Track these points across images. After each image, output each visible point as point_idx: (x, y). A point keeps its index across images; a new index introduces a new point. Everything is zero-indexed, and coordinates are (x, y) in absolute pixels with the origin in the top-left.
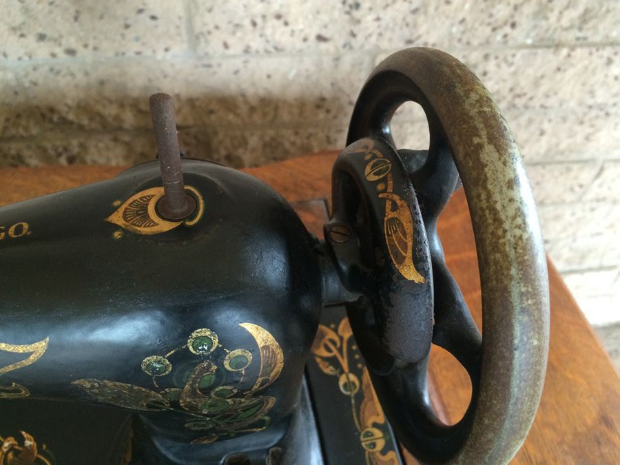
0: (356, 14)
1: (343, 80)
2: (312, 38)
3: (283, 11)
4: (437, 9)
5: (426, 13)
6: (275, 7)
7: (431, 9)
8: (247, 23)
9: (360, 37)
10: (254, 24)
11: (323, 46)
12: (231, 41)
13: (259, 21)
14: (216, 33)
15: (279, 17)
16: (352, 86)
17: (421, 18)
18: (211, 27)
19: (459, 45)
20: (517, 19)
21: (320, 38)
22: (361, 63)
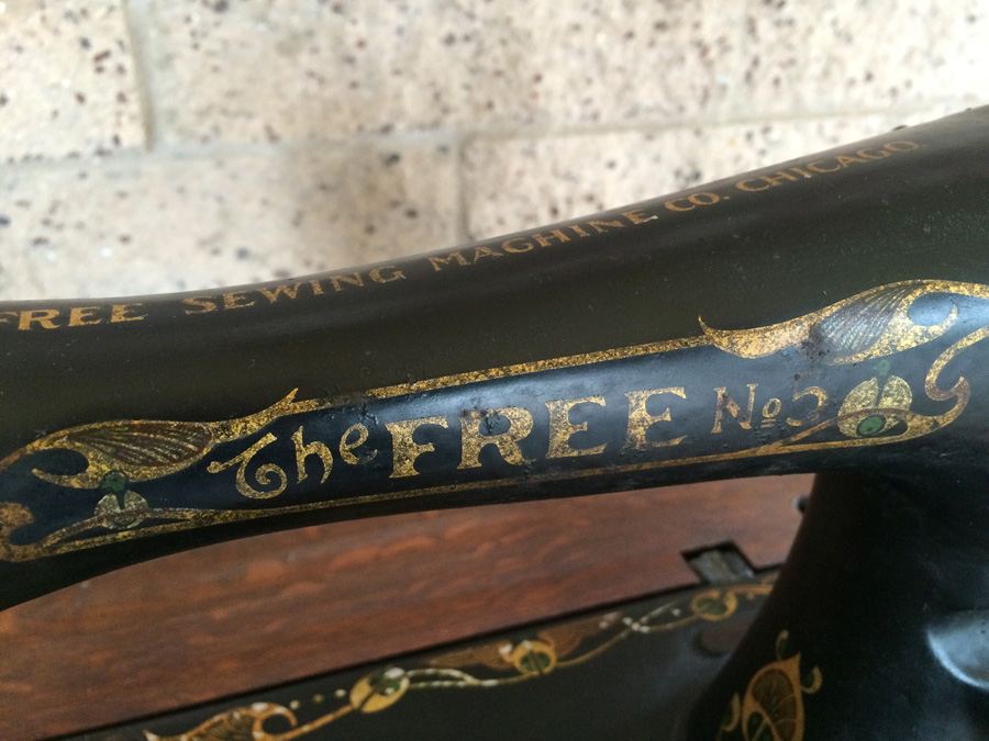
8: (544, 211)
10: (554, 211)
13: (562, 207)
15: (590, 199)
18: (492, 222)
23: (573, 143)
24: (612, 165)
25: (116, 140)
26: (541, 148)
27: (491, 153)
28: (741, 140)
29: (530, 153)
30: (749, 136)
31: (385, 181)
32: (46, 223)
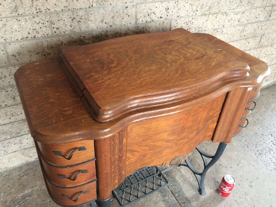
0: (168, 11)
1: (165, 27)
2: (159, 17)
3: (154, 12)
4: (183, 8)
5: (181, 9)
6: (153, 11)
7: (182, 9)
8: (147, 15)
9: (169, 16)
10: (149, 15)
11: (161, 19)
12: (144, 20)
13: (150, 14)
14: (141, 18)
15: (154, 13)
16: (167, 28)
17: (180, 11)
18: (140, 17)
19: (187, 17)
20: (197, 9)
21: (161, 17)
22: (168, 23)
23: (151, 4)
24: (157, 7)
25: (92, 6)
26: (147, 5)
27: (140, 6)
28: (174, 3)
29: (145, 6)
30: (175, 2)
31: (126, 11)
32: (81, 18)
